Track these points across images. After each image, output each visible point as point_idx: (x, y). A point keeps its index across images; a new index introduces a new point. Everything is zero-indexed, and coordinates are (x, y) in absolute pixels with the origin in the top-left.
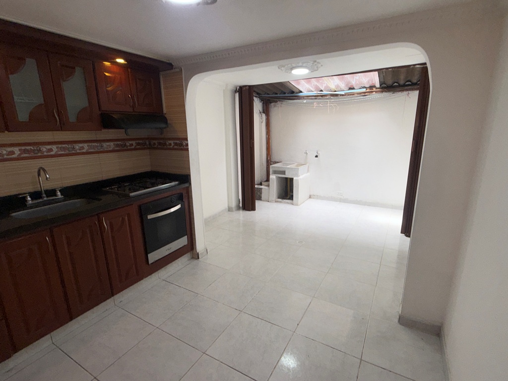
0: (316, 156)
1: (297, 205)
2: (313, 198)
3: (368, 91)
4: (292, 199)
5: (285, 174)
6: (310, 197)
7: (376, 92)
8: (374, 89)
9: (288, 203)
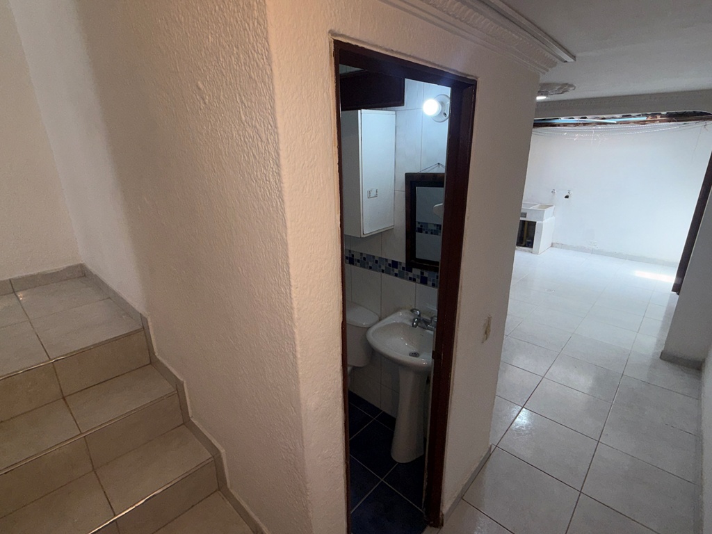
0: (567, 197)
1: (537, 253)
2: (556, 247)
3: (649, 119)
4: (532, 247)
5: (525, 217)
6: (552, 246)
7: (661, 121)
8: (659, 117)
9: (525, 251)
